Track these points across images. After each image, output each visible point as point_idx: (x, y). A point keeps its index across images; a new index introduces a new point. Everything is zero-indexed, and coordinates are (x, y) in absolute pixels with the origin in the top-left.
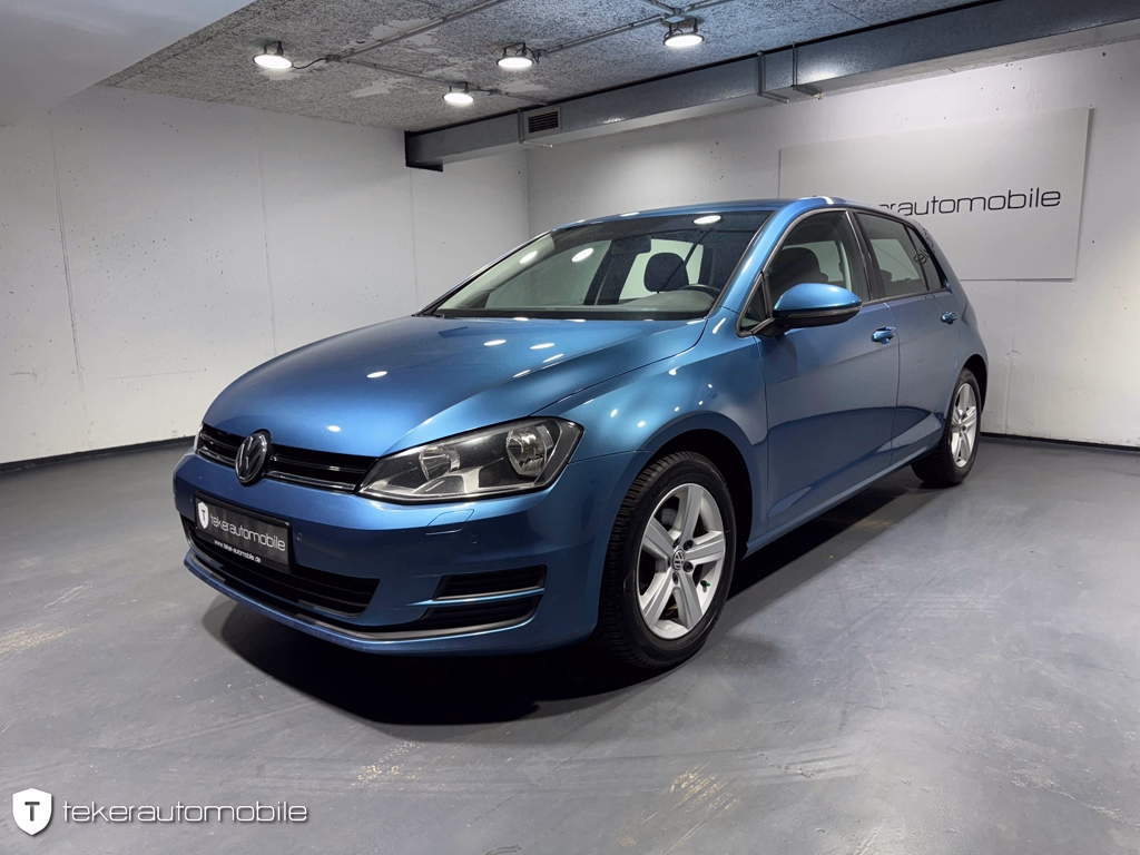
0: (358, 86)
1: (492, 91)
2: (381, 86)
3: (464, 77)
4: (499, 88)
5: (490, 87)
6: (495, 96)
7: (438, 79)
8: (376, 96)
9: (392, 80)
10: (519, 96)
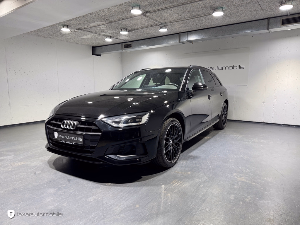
0: (84, 36)
1: (116, 38)
2: (89, 36)
3: (110, 35)
4: (118, 38)
5: (116, 37)
6: (117, 39)
7: (104, 35)
8: (87, 38)
9: (92, 35)
10: (122, 40)
